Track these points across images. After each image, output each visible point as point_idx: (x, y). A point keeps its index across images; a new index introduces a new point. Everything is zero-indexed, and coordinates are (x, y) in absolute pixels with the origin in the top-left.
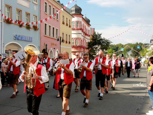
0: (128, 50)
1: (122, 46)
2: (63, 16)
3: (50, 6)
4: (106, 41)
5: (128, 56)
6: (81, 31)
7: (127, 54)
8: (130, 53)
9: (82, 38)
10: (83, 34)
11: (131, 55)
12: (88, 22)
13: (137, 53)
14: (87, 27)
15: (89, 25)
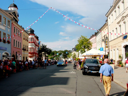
0: (60, 54)
1: (57, 52)
2: (24, 35)
3: (17, 29)
4: (49, 49)
5: (60, 58)
6: (34, 44)
7: (60, 57)
8: (61, 56)
9: (34, 47)
10: (35, 46)
11: (62, 57)
12: (37, 38)
13: (66, 56)
14: (37, 41)
15: (38, 40)
